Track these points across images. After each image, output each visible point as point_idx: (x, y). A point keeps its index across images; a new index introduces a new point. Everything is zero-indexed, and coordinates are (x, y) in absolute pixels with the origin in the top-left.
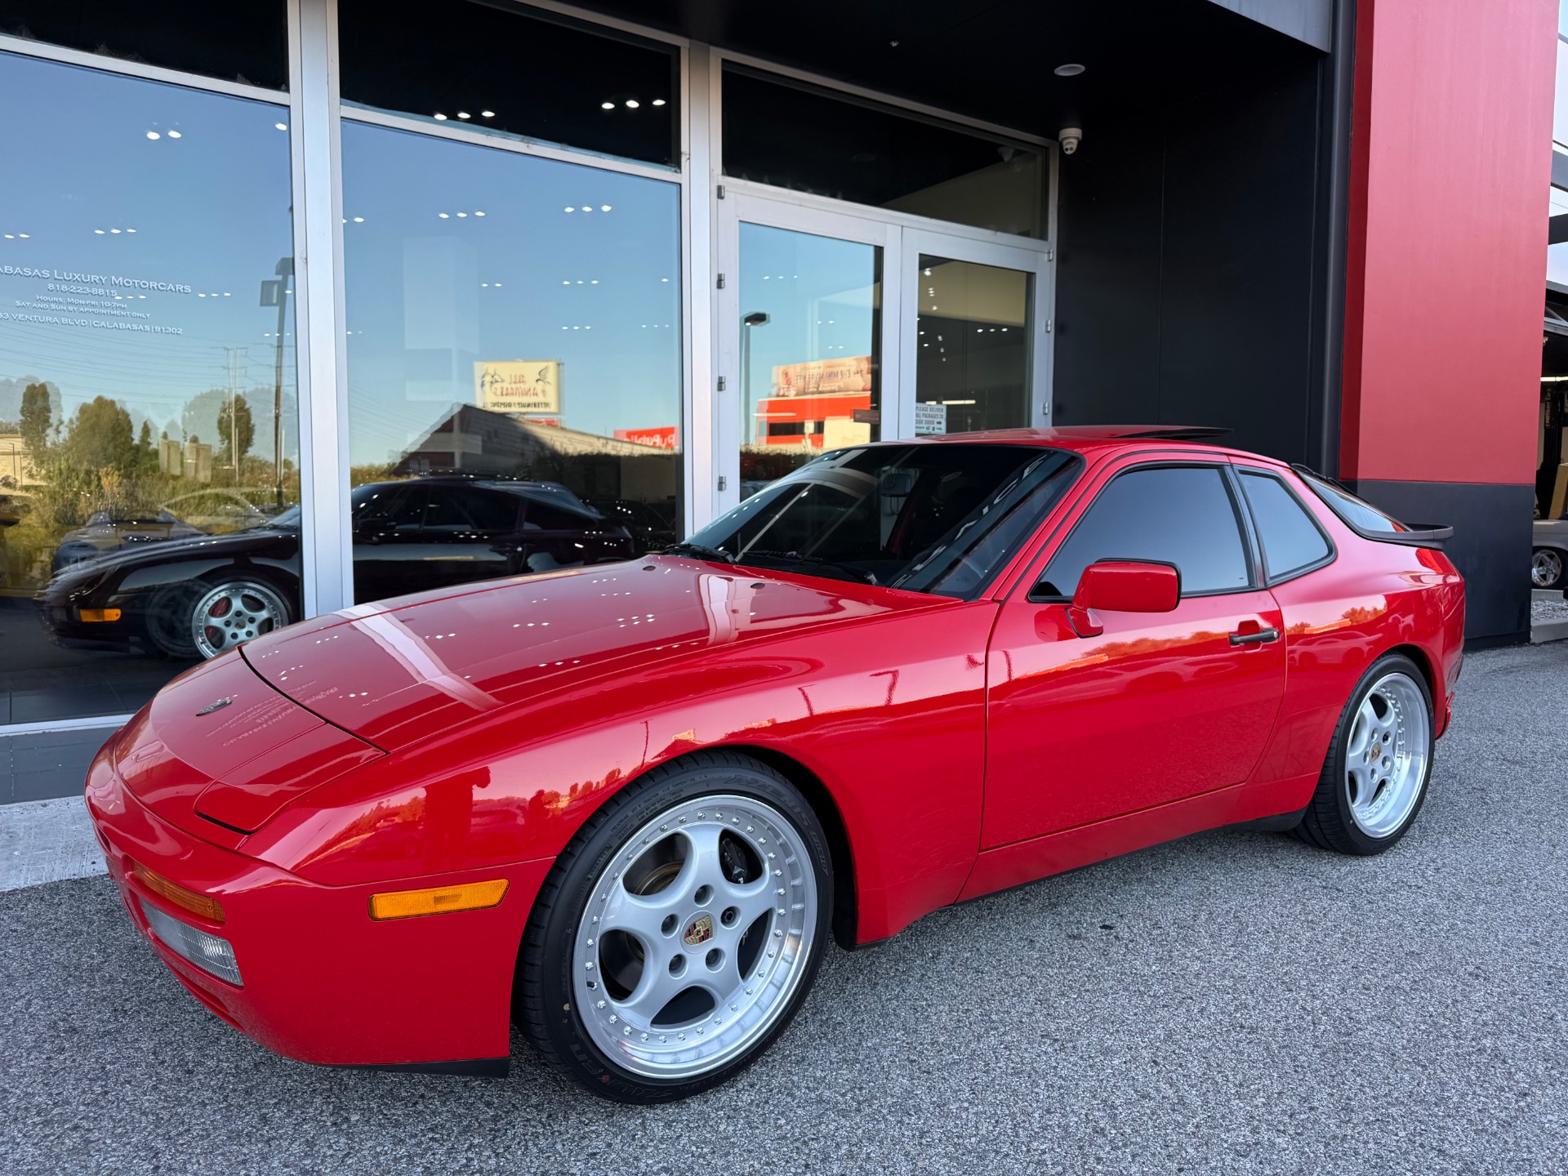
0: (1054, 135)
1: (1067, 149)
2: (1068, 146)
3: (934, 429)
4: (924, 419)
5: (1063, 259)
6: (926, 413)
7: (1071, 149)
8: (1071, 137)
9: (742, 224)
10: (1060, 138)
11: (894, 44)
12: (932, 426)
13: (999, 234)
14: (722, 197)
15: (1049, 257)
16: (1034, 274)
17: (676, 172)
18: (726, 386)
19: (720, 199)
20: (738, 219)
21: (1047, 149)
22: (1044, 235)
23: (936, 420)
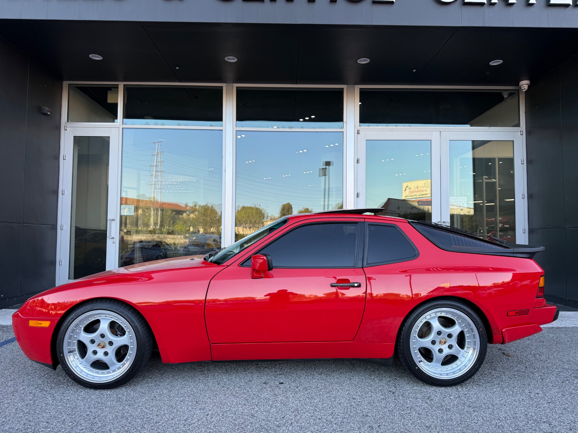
0: (517, 84)
1: (523, 89)
2: (523, 88)
4: (455, 203)
5: (529, 133)
6: (456, 200)
7: (525, 89)
8: (525, 84)
9: (367, 141)
10: (520, 85)
11: (414, 71)
13: (491, 128)
14: (359, 134)
15: (521, 133)
16: (513, 141)
17: (341, 128)
18: (360, 195)
19: (358, 134)
20: (365, 140)
21: (518, 90)
22: (518, 125)
23: (461, 203)
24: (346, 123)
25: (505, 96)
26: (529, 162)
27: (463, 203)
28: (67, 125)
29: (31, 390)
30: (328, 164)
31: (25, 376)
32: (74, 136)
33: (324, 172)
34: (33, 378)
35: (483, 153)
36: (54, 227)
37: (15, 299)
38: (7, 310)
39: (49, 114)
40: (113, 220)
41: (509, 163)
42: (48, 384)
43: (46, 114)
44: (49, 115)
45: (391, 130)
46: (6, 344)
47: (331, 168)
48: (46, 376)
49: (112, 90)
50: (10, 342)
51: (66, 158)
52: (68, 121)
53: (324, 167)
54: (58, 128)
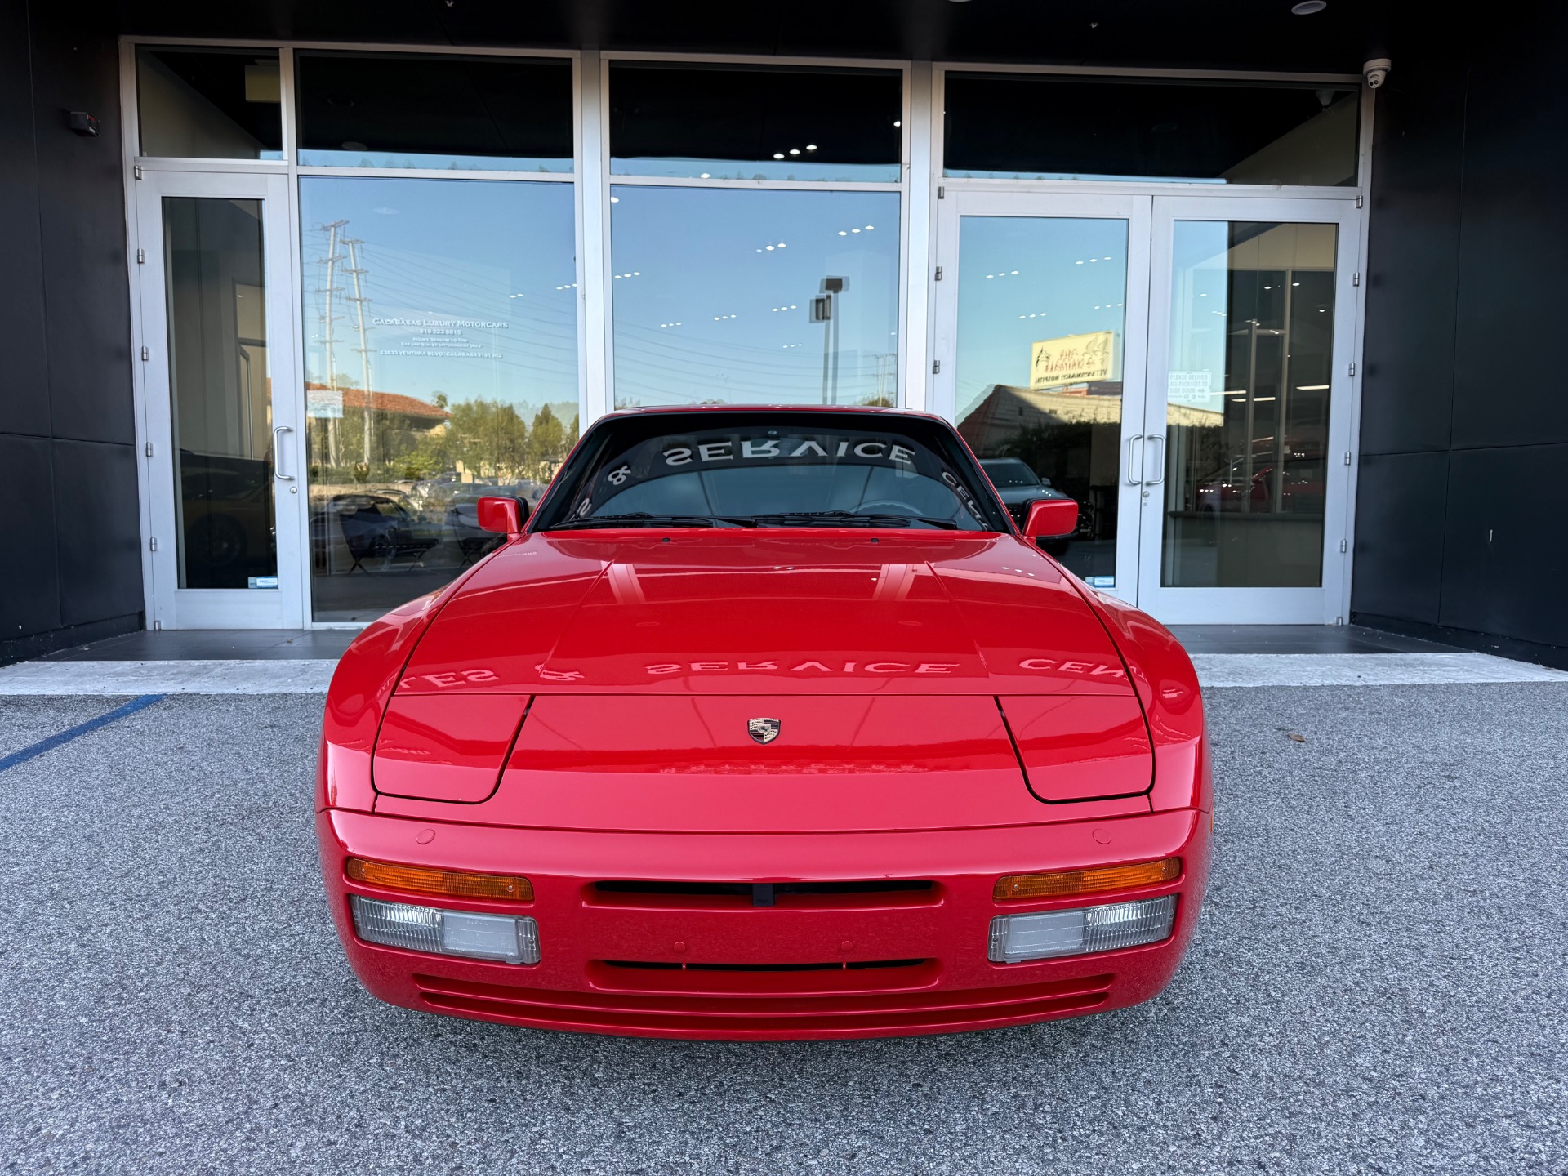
0: (1357, 69)
1: (1371, 84)
2: (1373, 80)
3: (1194, 397)
4: (1181, 387)
5: (1379, 204)
6: (1184, 381)
7: (1376, 82)
8: (1377, 69)
9: (963, 218)
10: (1365, 71)
11: (1094, 26)
12: (1191, 395)
13: (1284, 187)
14: (942, 198)
15: (1358, 203)
16: (1337, 224)
17: (896, 182)
18: (942, 368)
19: (940, 200)
20: (959, 215)
21: (1359, 85)
22: (1352, 181)
23: (1197, 388)
24: (909, 168)
25: (1325, 101)
26: (1375, 280)
27: (1201, 388)
28: (139, 164)
29: (196, 823)
30: (835, 285)
31: (165, 796)
32: (163, 198)
33: (821, 310)
34: (187, 800)
35: (1258, 257)
36: (128, 449)
37: (52, 636)
38: (36, 662)
39: (93, 131)
40: (289, 430)
41: (1322, 284)
42: (232, 811)
43: (84, 133)
44: (91, 134)
45: (1026, 190)
46: (80, 734)
47: (842, 298)
48: (218, 796)
49: (256, 64)
50: (86, 731)
51: (146, 260)
52: (141, 155)
53: (824, 295)
54: (114, 174)
